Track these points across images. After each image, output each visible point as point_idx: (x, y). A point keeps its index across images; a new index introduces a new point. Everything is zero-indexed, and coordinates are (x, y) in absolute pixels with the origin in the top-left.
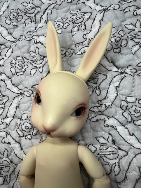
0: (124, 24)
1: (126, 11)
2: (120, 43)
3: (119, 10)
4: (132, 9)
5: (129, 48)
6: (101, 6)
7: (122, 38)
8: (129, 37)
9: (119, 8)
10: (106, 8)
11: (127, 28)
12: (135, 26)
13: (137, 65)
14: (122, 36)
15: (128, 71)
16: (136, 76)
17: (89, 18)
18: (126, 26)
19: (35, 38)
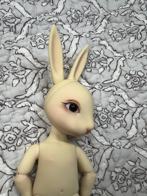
0: (93, 49)
1: (94, 40)
2: (91, 64)
3: (89, 38)
4: (98, 39)
5: (97, 69)
6: (76, 31)
7: (92, 61)
8: (97, 61)
9: (89, 37)
10: (80, 34)
11: (95, 53)
12: (100, 53)
13: (103, 83)
14: (92, 60)
15: (97, 87)
16: (102, 91)
17: (67, 40)
18: (95, 52)
19: (16, 49)
